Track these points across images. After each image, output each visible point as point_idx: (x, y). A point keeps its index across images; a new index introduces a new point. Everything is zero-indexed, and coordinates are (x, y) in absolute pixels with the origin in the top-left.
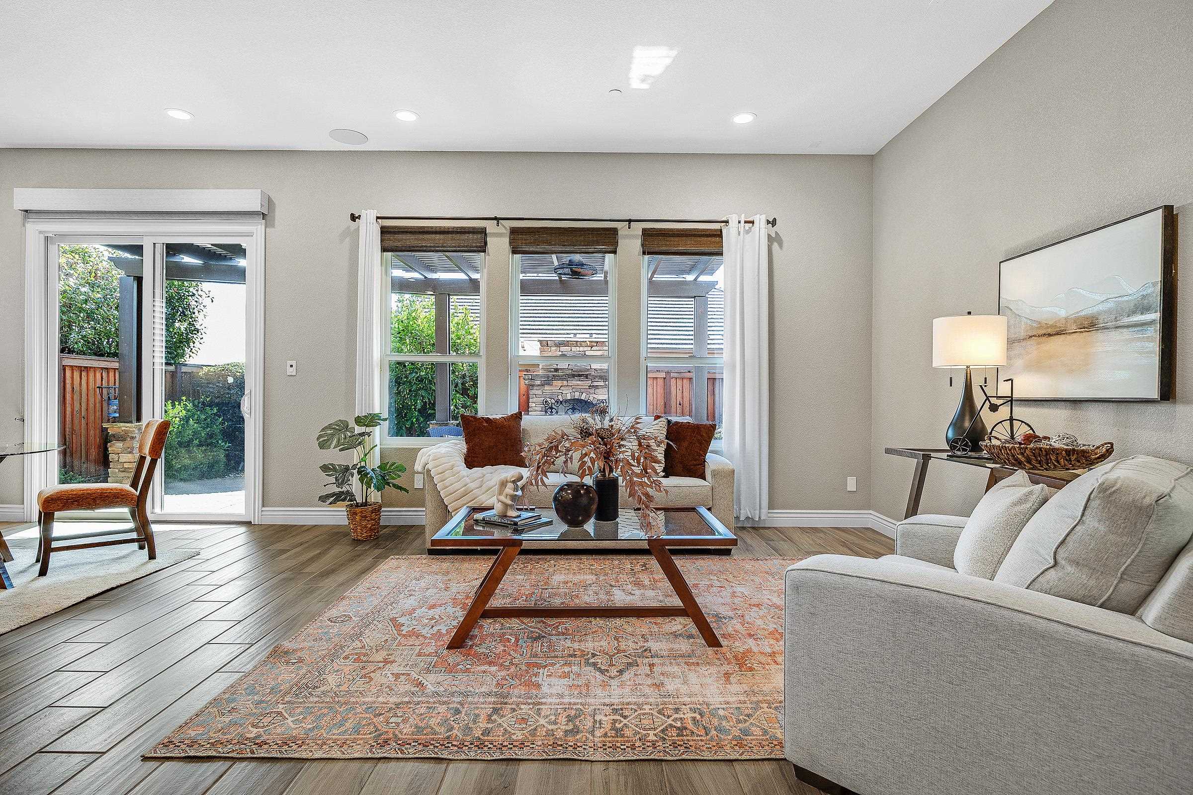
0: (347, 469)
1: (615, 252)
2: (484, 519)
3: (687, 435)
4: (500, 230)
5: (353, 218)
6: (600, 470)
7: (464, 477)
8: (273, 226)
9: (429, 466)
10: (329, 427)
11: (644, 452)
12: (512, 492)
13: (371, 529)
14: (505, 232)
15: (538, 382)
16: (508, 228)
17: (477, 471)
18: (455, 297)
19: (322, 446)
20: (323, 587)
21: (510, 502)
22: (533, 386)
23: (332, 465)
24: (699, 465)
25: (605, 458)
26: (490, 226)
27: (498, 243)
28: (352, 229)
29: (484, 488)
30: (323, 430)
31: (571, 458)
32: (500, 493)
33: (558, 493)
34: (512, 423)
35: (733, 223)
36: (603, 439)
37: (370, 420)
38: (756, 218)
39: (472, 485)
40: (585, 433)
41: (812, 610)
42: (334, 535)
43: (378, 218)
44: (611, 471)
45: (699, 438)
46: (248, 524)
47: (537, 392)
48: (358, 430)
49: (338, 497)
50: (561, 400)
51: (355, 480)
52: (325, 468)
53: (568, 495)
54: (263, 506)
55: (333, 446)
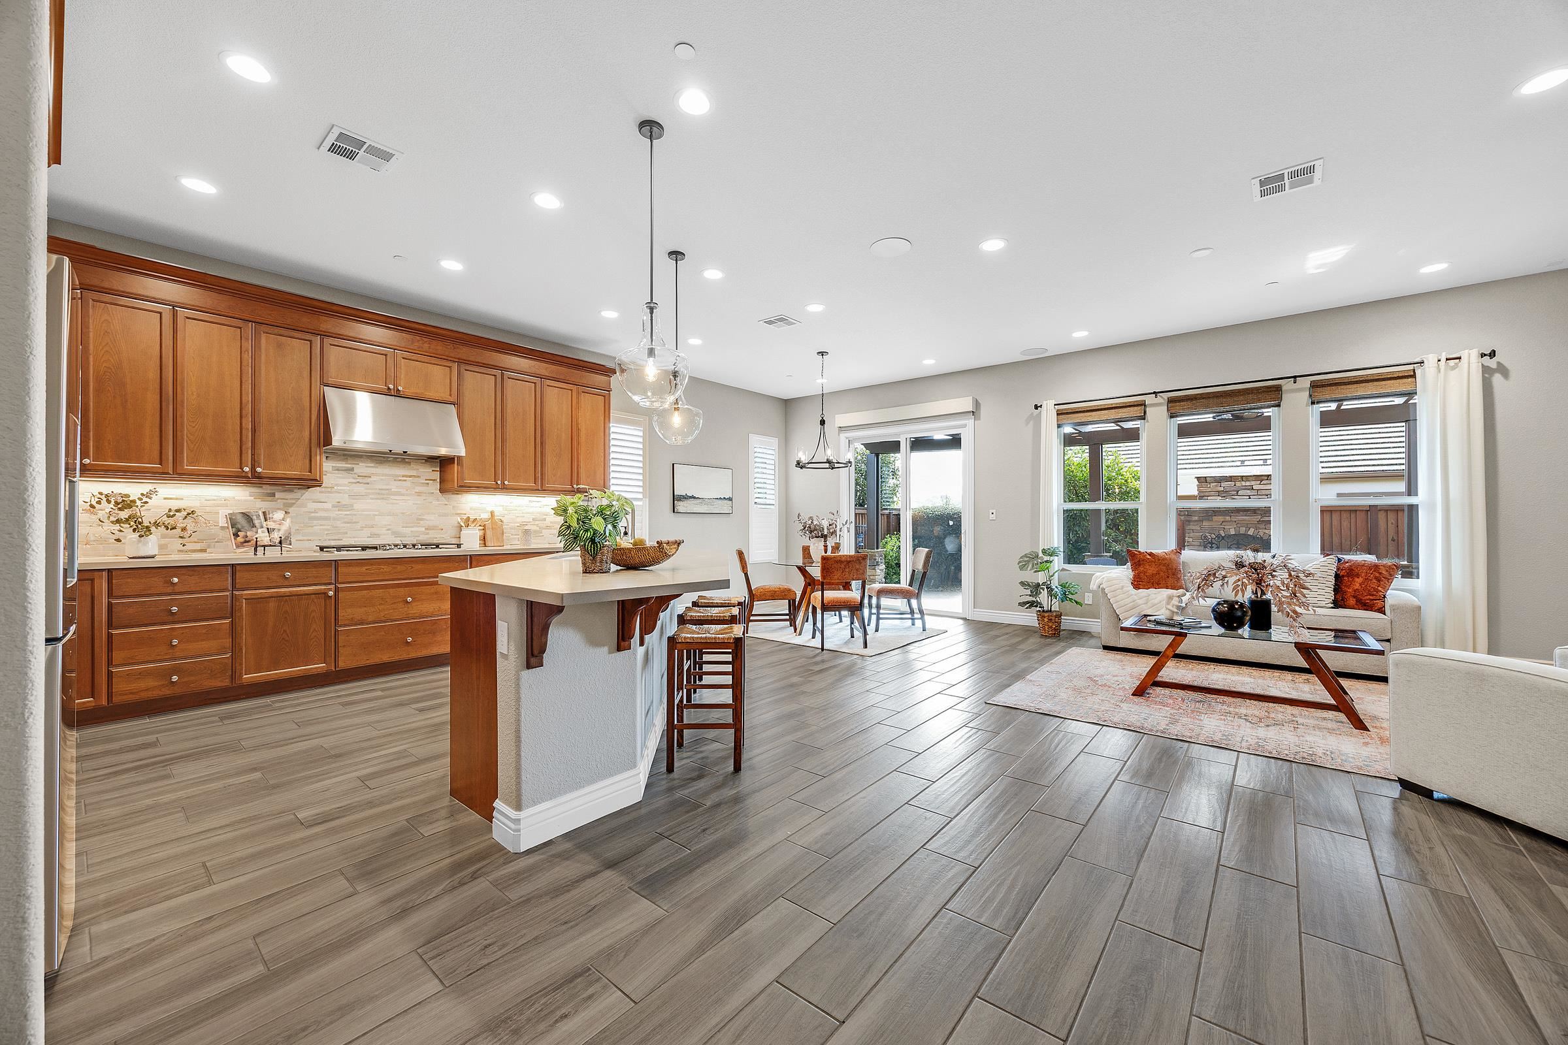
0: (1038, 585)
1: (1279, 406)
2: (1155, 621)
3: (1362, 572)
4: (1159, 400)
5: (1036, 407)
6: (1253, 592)
7: (1132, 595)
8: (979, 419)
9: (1103, 586)
10: (1026, 556)
11: (1294, 580)
12: (1177, 603)
13: (1055, 629)
14: (1163, 401)
15: (1196, 518)
16: (1166, 398)
17: (1142, 592)
18: (1107, 446)
19: (1021, 568)
20: (1033, 657)
21: (1176, 610)
22: (1189, 521)
23: (1027, 582)
24: (1376, 600)
25: (1257, 584)
26: (1149, 400)
27: (1157, 412)
28: (1035, 414)
29: (1149, 604)
30: (1021, 557)
31: (1227, 583)
32: (1168, 603)
33: (1215, 606)
34: (1173, 556)
35: (1430, 361)
36: (1256, 570)
37: (1051, 553)
38: (1464, 355)
39: (1140, 602)
40: (1239, 565)
41: (1408, 679)
42: (1027, 631)
43: (1055, 405)
44: (1263, 593)
45: (1377, 575)
46: (965, 619)
47: (1194, 528)
48: (1046, 558)
49: (1032, 604)
50: (1223, 535)
51: (1044, 593)
52: (1022, 584)
53: (1225, 608)
54: (974, 608)
55: (1029, 569)
